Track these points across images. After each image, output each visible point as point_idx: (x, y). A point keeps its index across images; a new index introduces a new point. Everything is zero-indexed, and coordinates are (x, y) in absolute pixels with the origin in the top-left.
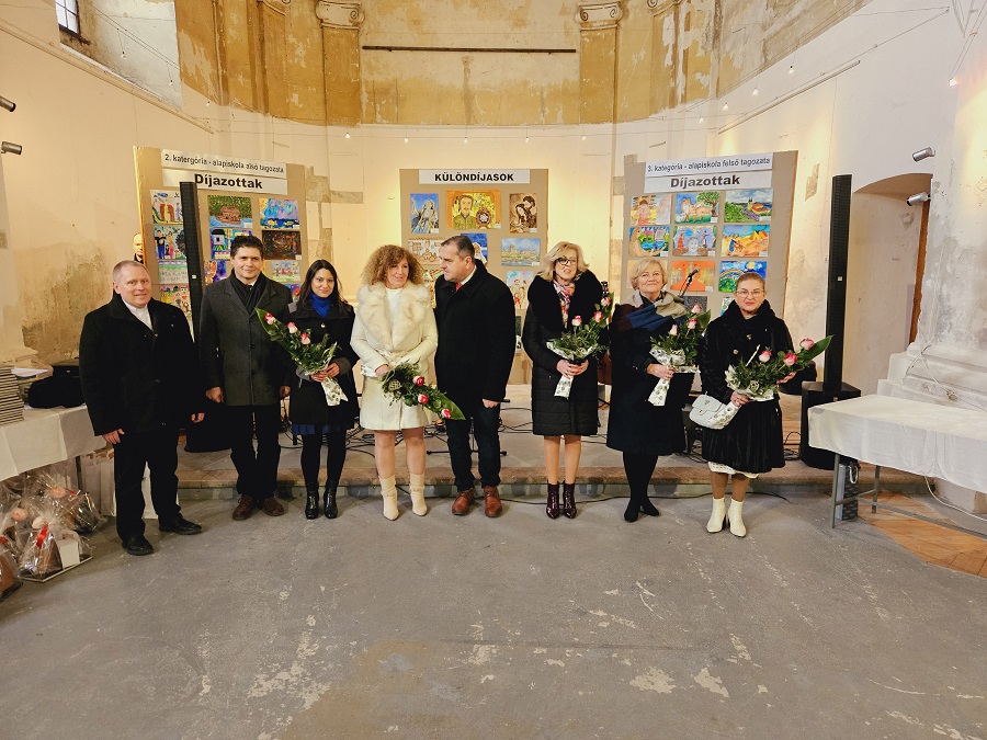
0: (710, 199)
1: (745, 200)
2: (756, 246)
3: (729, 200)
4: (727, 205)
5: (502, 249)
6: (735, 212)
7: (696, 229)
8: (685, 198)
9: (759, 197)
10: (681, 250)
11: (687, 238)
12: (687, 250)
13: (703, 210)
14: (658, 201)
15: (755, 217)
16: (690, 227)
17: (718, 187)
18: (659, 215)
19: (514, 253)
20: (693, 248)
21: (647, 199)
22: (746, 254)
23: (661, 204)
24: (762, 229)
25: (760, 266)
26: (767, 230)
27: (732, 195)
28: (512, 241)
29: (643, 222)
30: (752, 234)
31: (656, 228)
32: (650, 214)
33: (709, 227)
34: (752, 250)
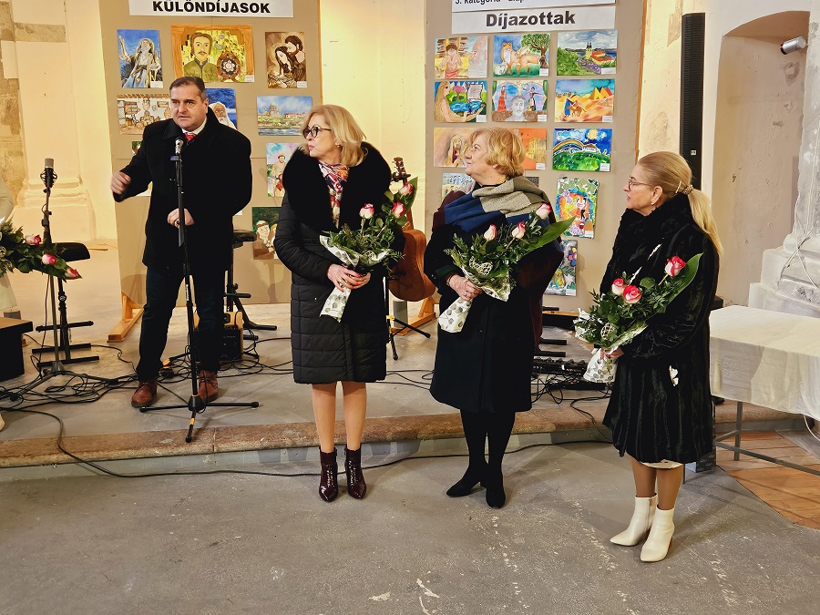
0: (539, 43)
1: (583, 46)
2: (599, 109)
3: (562, 45)
4: (559, 52)
5: (258, 111)
6: (570, 62)
7: (521, 84)
8: (506, 41)
9: (600, 42)
10: (503, 112)
11: (509, 97)
12: (511, 113)
13: (530, 59)
14: (470, 45)
15: (595, 68)
16: (514, 82)
17: (546, 28)
18: (472, 65)
19: (275, 117)
20: (518, 110)
21: (456, 43)
22: (586, 120)
23: (475, 50)
24: (605, 85)
25: (604, 135)
26: (611, 86)
27: (566, 39)
28: (272, 100)
29: (452, 73)
30: (593, 92)
31: (469, 83)
32: (461, 64)
33: (538, 82)
34: (593, 114)
